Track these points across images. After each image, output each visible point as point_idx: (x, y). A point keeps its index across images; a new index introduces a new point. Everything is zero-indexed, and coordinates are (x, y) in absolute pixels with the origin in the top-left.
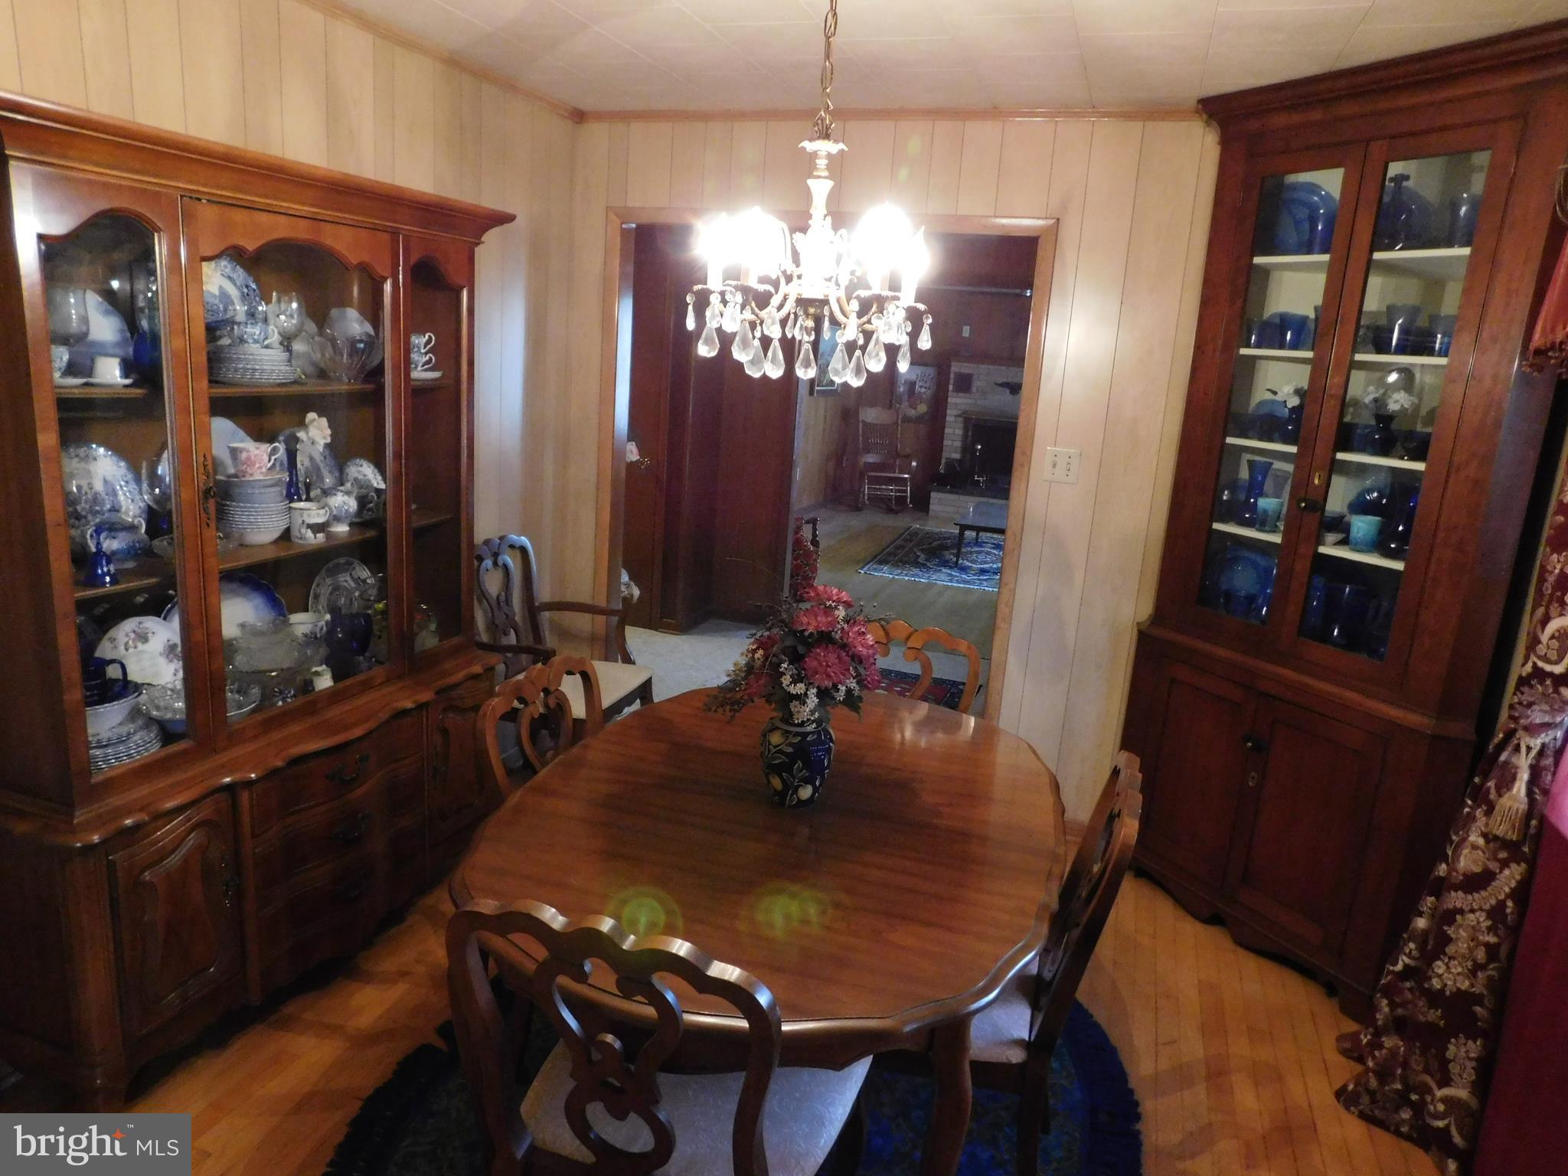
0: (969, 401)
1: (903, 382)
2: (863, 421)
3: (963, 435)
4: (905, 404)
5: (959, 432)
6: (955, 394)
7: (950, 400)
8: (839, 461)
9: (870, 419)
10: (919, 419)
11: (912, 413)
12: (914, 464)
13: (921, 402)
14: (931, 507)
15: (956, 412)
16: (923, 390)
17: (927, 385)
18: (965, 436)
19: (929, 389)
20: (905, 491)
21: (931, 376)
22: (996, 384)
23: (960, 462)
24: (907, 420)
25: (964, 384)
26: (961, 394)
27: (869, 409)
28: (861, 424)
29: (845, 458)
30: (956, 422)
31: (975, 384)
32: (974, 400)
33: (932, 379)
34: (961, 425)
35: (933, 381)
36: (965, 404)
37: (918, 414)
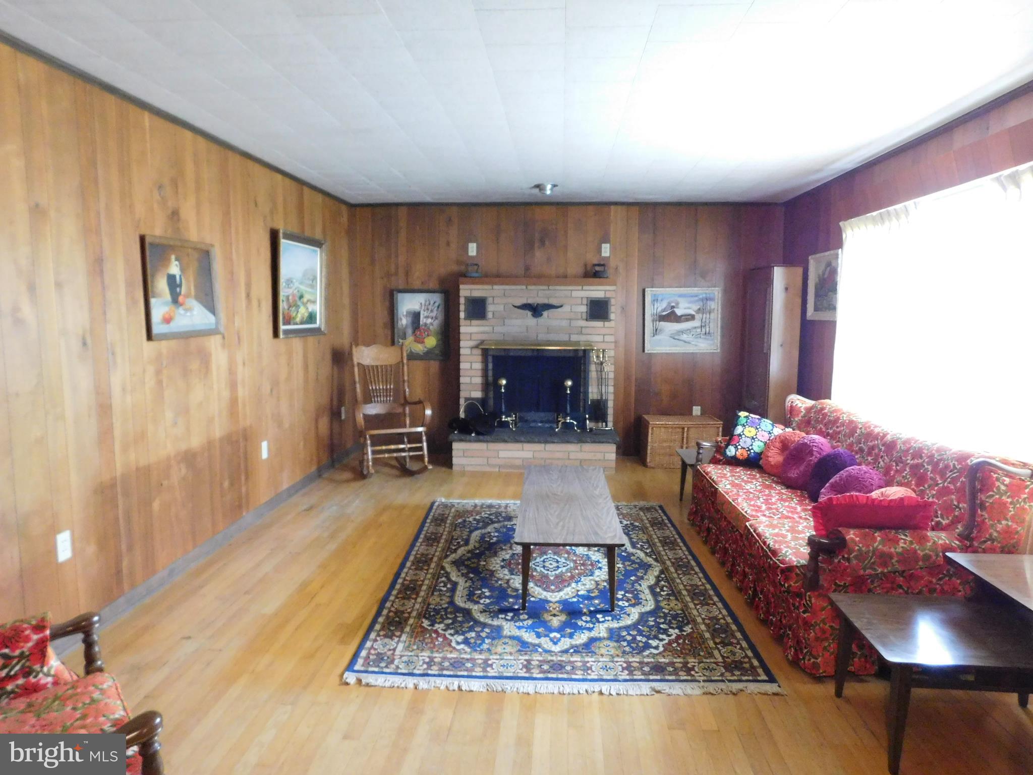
0: (486, 329)
1: (405, 313)
2: (359, 364)
3: (482, 369)
4: (410, 339)
5: (478, 366)
6: (468, 322)
7: (463, 329)
8: (335, 414)
9: (369, 360)
10: (427, 355)
11: (419, 348)
12: (428, 412)
13: (429, 335)
14: (455, 461)
15: (472, 343)
16: (429, 321)
17: (434, 314)
18: (485, 371)
19: (436, 318)
20: (421, 449)
21: (437, 304)
22: (514, 306)
23: (483, 401)
24: (412, 357)
25: (478, 309)
26: (474, 322)
27: (363, 348)
28: (356, 370)
29: (343, 409)
30: (471, 354)
31: (490, 308)
32: (491, 328)
33: (438, 307)
34: (479, 358)
35: (440, 309)
36: (482, 333)
37: (426, 350)
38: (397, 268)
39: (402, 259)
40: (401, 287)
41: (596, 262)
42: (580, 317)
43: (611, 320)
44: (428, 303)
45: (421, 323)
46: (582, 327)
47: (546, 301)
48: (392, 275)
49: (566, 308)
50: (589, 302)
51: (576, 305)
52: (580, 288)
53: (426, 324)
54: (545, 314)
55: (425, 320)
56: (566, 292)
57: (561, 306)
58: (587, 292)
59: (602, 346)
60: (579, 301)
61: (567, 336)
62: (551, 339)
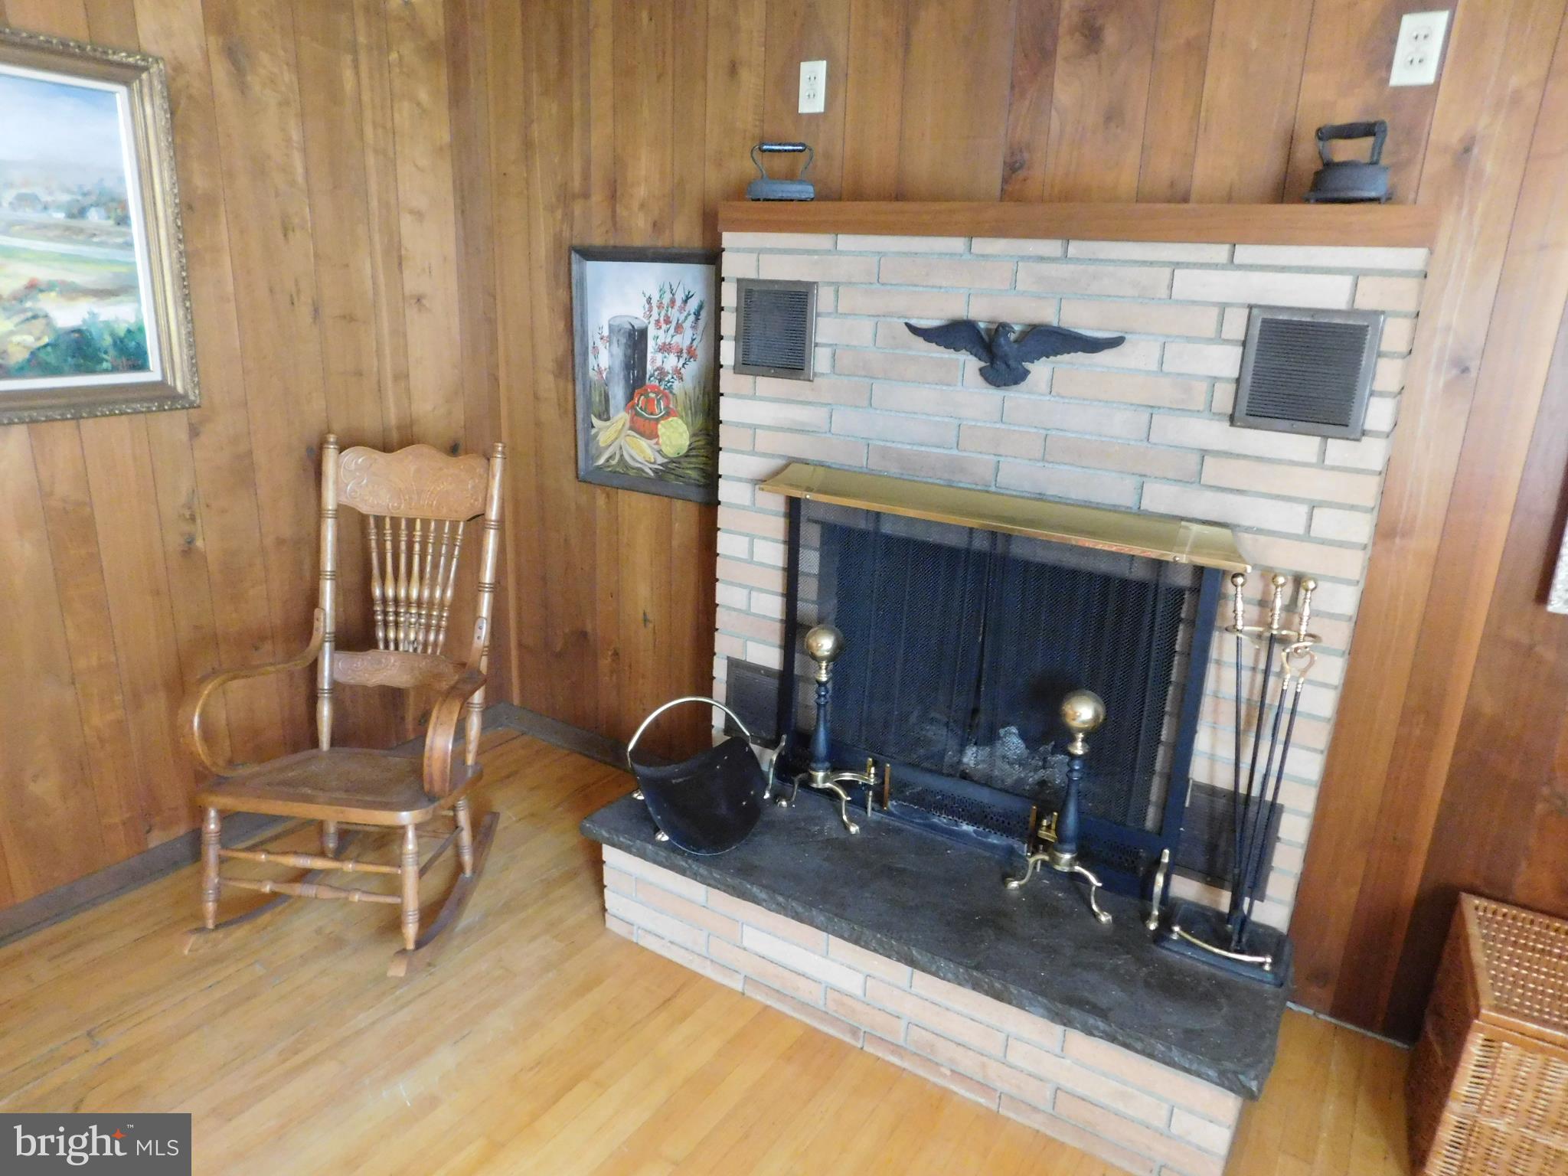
0: (806, 416)
1: (604, 330)
4: (620, 418)
5: (773, 553)
6: (746, 380)
7: (726, 409)
10: (665, 480)
11: (643, 454)
13: (668, 414)
15: (760, 466)
16: (668, 363)
17: (683, 340)
18: (791, 575)
19: (691, 354)
21: (693, 304)
22: (912, 327)
24: (623, 479)
26: (767, 385)
30: (753, 507)
31: (825, 331)
32: (823, 413)
33: (697, 314)
34: (778, 526)
35: (701, 323)
36: (791, 430)
37: (661, 460)
38: (586, 176)
39: (600, 136)
40: (597, 240)
41: (1346, 113)
42: (1200, 402)
43: (1364, 433)
44: (666, 301)
45: (649, 368)
46: (1204, 453)
47: (1047, 315)
48: (574, 197)
49: (1135, 356)
50: (1257, 325)
51: (1189, 339)
52: (1219, 252)
53: (662, 373)
54: (1040, 370)
55: (659, 356)
56: (1144, 274)
57: (1115, 343)
58: (1256, 278)
59: (1287, 558)
60: (1207, 322)
61: (1130, 483)
62: (1052, 491)
